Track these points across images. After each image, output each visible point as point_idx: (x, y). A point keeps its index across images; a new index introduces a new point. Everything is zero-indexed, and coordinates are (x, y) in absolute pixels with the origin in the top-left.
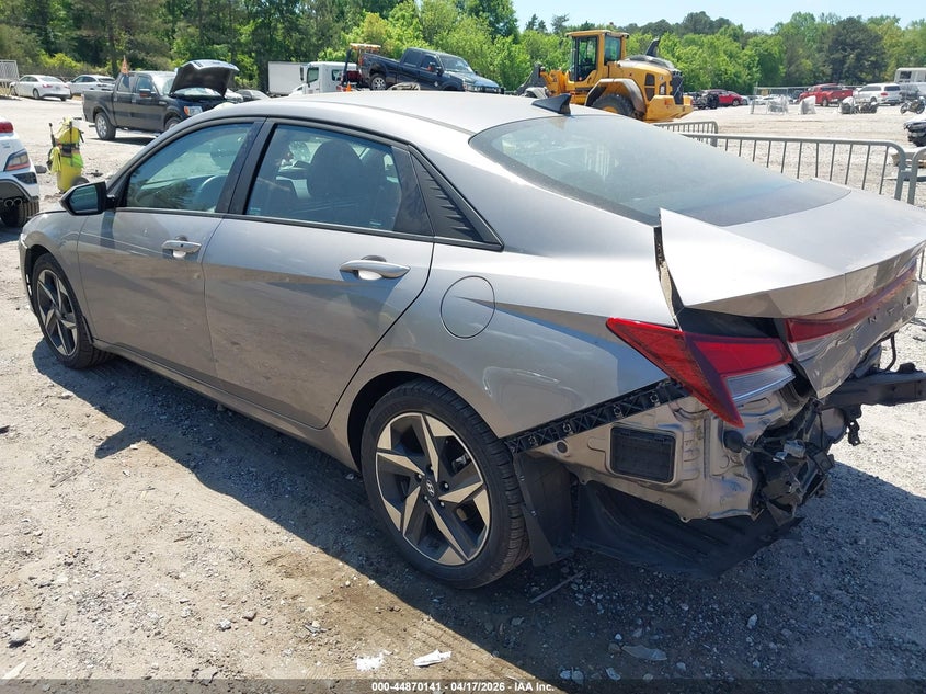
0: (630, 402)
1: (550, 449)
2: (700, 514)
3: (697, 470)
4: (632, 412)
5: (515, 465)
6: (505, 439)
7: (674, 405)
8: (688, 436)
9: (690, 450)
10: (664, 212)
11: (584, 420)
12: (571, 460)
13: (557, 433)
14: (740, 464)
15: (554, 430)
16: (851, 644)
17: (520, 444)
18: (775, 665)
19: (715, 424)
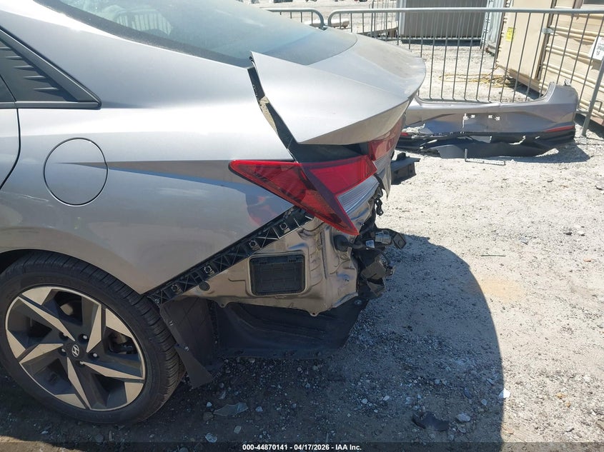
0: (264, 235)
1: (195, 291)
2: (325, 307)
3: (320, 274)
4: (268, 242)
5: (163, 314)
6: (147, 293)
7: (300, 229)
8: (312, 250)
9: (315, 260)
10: (255, 55)
11: (223, 260)
12: (215, 295)
13: (199, 276)
14: (348, 260)
15: (197, 275)
16: (361, 347)
17: (164, 294)
18: (320, 382)
19: (327, 233)
